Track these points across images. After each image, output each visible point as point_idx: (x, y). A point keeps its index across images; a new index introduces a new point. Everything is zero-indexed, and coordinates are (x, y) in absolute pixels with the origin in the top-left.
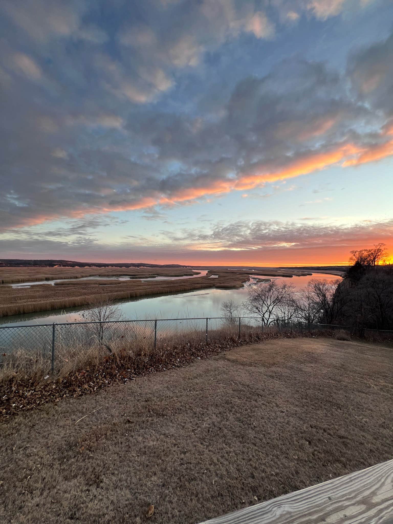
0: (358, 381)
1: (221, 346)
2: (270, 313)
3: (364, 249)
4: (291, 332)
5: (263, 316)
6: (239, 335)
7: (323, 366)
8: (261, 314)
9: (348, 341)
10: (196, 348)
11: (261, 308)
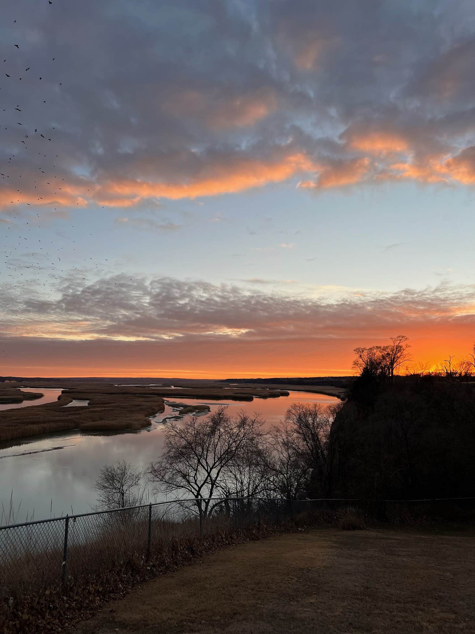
0: (400, 619)
1: (101, 589)
2: (213, 484)
3: (375, 345)
4: (259, 524)
5: (199, 494)
6: (148, 550)
7: (333, 597)
8: (193, 490)
9: (361, 529)
10: (32, 608)
11: (192, 474)
